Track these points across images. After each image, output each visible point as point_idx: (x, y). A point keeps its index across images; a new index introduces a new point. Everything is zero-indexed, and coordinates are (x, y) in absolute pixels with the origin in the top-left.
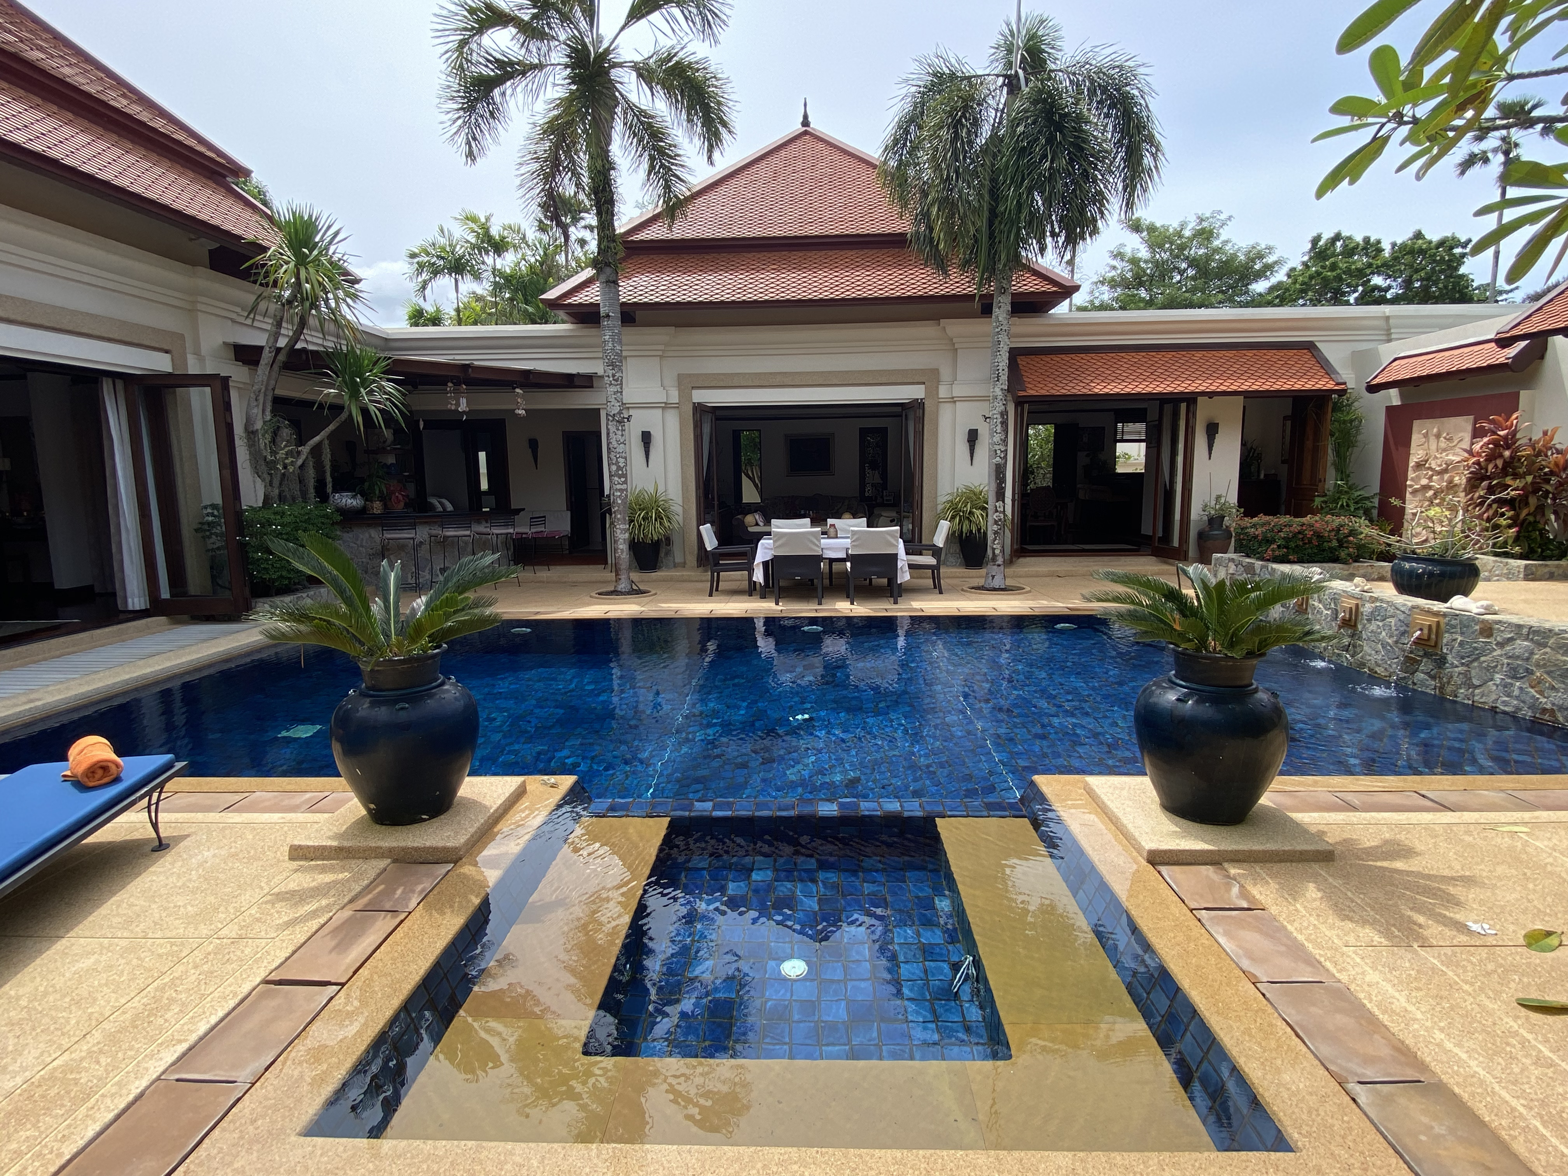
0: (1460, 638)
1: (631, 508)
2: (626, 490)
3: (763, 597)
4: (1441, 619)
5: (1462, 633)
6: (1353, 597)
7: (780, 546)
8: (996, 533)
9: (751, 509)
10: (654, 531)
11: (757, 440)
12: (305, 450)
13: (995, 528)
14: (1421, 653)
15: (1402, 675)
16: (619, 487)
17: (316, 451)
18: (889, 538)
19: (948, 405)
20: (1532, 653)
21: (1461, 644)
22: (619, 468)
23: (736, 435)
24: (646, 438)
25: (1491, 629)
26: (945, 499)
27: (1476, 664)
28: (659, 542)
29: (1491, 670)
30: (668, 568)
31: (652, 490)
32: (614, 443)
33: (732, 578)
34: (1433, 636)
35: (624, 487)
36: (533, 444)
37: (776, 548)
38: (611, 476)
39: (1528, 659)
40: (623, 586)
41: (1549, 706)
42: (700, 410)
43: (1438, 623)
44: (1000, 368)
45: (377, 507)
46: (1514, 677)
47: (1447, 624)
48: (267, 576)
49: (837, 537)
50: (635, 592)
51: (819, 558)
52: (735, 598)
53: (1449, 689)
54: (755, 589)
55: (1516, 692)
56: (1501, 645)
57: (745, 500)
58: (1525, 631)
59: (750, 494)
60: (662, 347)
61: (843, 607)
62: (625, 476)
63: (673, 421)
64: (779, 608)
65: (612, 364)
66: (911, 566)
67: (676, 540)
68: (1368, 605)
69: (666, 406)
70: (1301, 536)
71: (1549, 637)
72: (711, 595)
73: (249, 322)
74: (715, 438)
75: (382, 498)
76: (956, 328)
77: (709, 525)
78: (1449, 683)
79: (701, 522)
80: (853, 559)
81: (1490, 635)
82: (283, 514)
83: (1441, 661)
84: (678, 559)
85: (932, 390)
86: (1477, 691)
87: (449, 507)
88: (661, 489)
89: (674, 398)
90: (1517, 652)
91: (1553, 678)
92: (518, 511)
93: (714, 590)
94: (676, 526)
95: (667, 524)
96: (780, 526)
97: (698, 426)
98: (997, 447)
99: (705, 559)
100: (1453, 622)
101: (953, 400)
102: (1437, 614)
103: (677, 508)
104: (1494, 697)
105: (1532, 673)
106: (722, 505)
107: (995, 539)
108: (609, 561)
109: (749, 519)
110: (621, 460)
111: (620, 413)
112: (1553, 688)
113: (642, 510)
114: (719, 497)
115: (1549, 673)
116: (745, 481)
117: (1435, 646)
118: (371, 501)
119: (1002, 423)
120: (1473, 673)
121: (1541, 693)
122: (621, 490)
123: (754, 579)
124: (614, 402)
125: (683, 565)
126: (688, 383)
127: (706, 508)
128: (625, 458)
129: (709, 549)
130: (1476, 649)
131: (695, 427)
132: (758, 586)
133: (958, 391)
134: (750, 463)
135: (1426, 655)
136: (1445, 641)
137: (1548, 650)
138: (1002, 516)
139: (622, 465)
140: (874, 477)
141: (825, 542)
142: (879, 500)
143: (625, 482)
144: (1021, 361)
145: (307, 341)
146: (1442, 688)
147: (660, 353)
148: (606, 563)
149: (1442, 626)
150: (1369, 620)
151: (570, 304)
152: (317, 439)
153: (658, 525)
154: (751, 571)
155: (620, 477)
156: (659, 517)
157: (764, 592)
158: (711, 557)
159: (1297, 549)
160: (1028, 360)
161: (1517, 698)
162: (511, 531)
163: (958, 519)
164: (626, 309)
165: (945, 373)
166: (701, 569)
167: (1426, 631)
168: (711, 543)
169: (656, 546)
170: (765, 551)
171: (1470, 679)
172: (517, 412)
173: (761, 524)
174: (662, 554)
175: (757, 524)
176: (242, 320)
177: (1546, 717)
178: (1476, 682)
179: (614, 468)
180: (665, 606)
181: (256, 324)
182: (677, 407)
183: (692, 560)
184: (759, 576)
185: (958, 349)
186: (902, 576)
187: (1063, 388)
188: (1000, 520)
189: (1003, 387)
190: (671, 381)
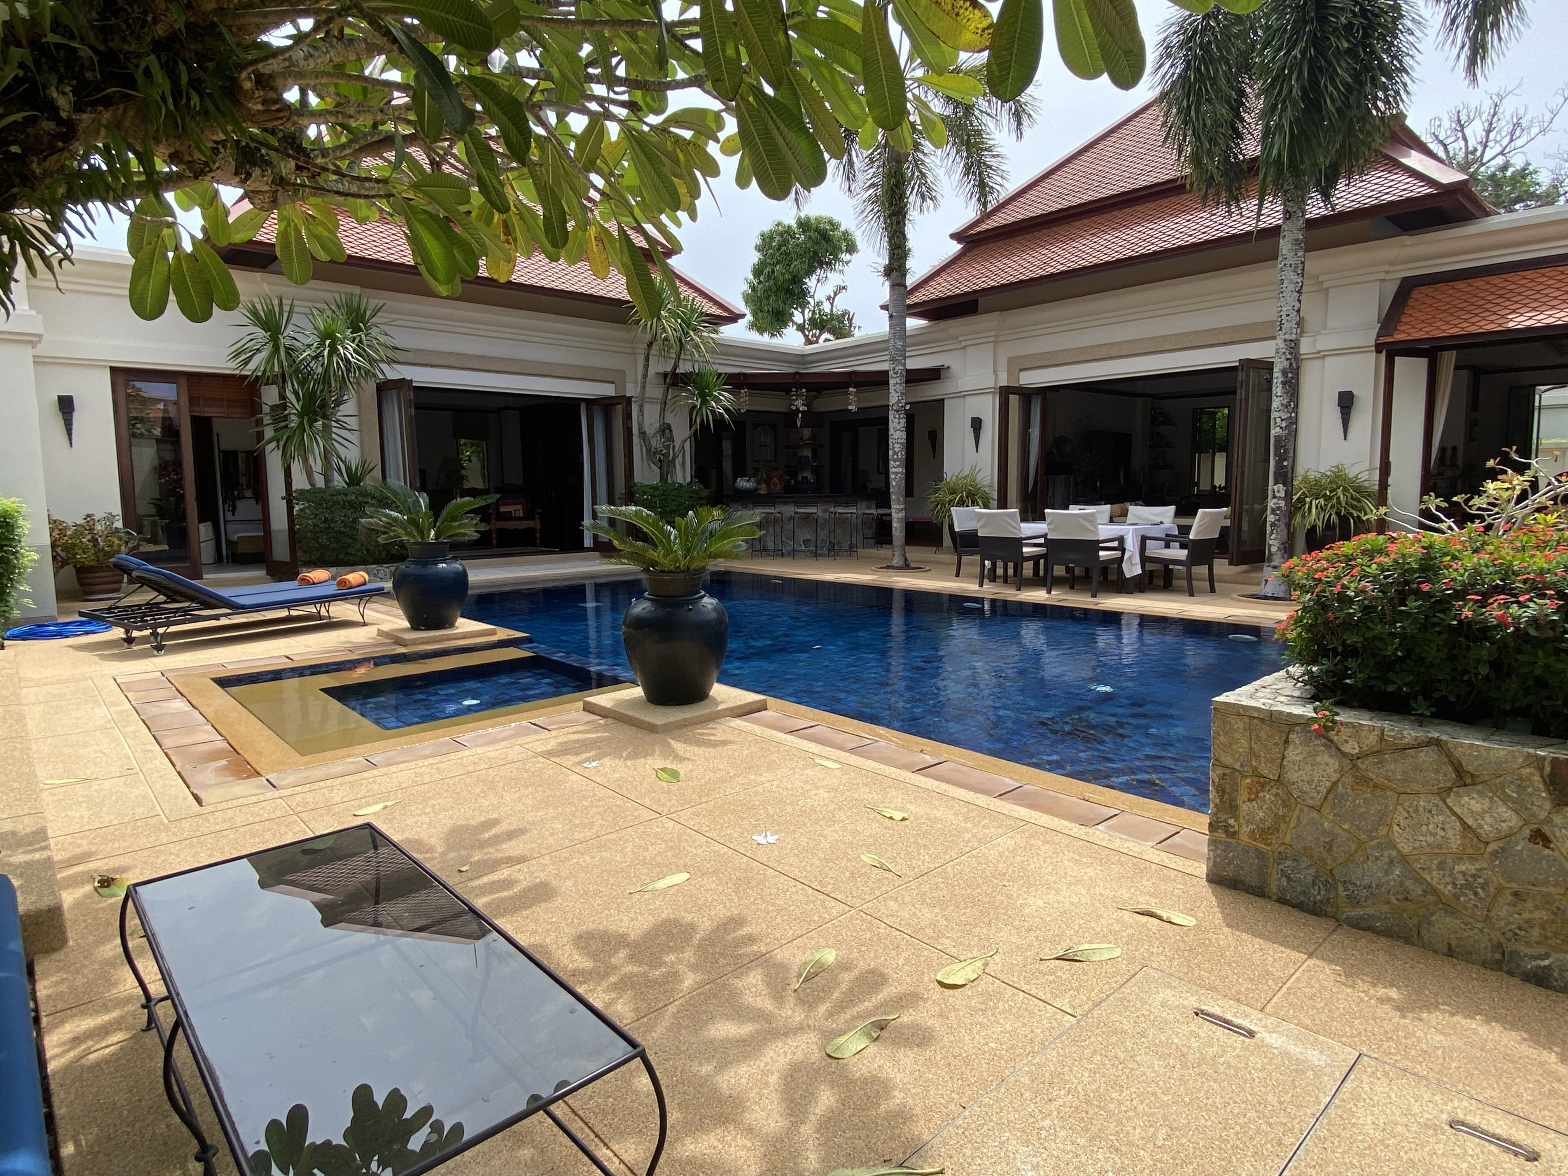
8: (1272, 525)
16: (894, 470)
19: (1317, 363)
22: (895, 453)
24: (977, 424)
32: (892, 431)
45: (763, 489)
60: (993, 333)
69: (995, 391)
75: (765, 482)
89: (1003, 381)
101: (1321, 356)
107: (1272, 533)
110: (897, 446)
111: (898, 402)
118: (760, 484)
119: (1284, 383)
122: (895, 473)
126: (1020, 365)
128: (903, 444)
133: (1324, 343)
138: (1282, 503)
139: (897, 450)
144: (1412, 293)
147: (992, 339)
155: (895, 461)
165: (1314, 321)
172: (849, 408)
185: (1327, 289)
186: (1131, 571)
187: (1456, 326)
188: (1279, 508)
189: (1288, 337)
190: (1003, 365)
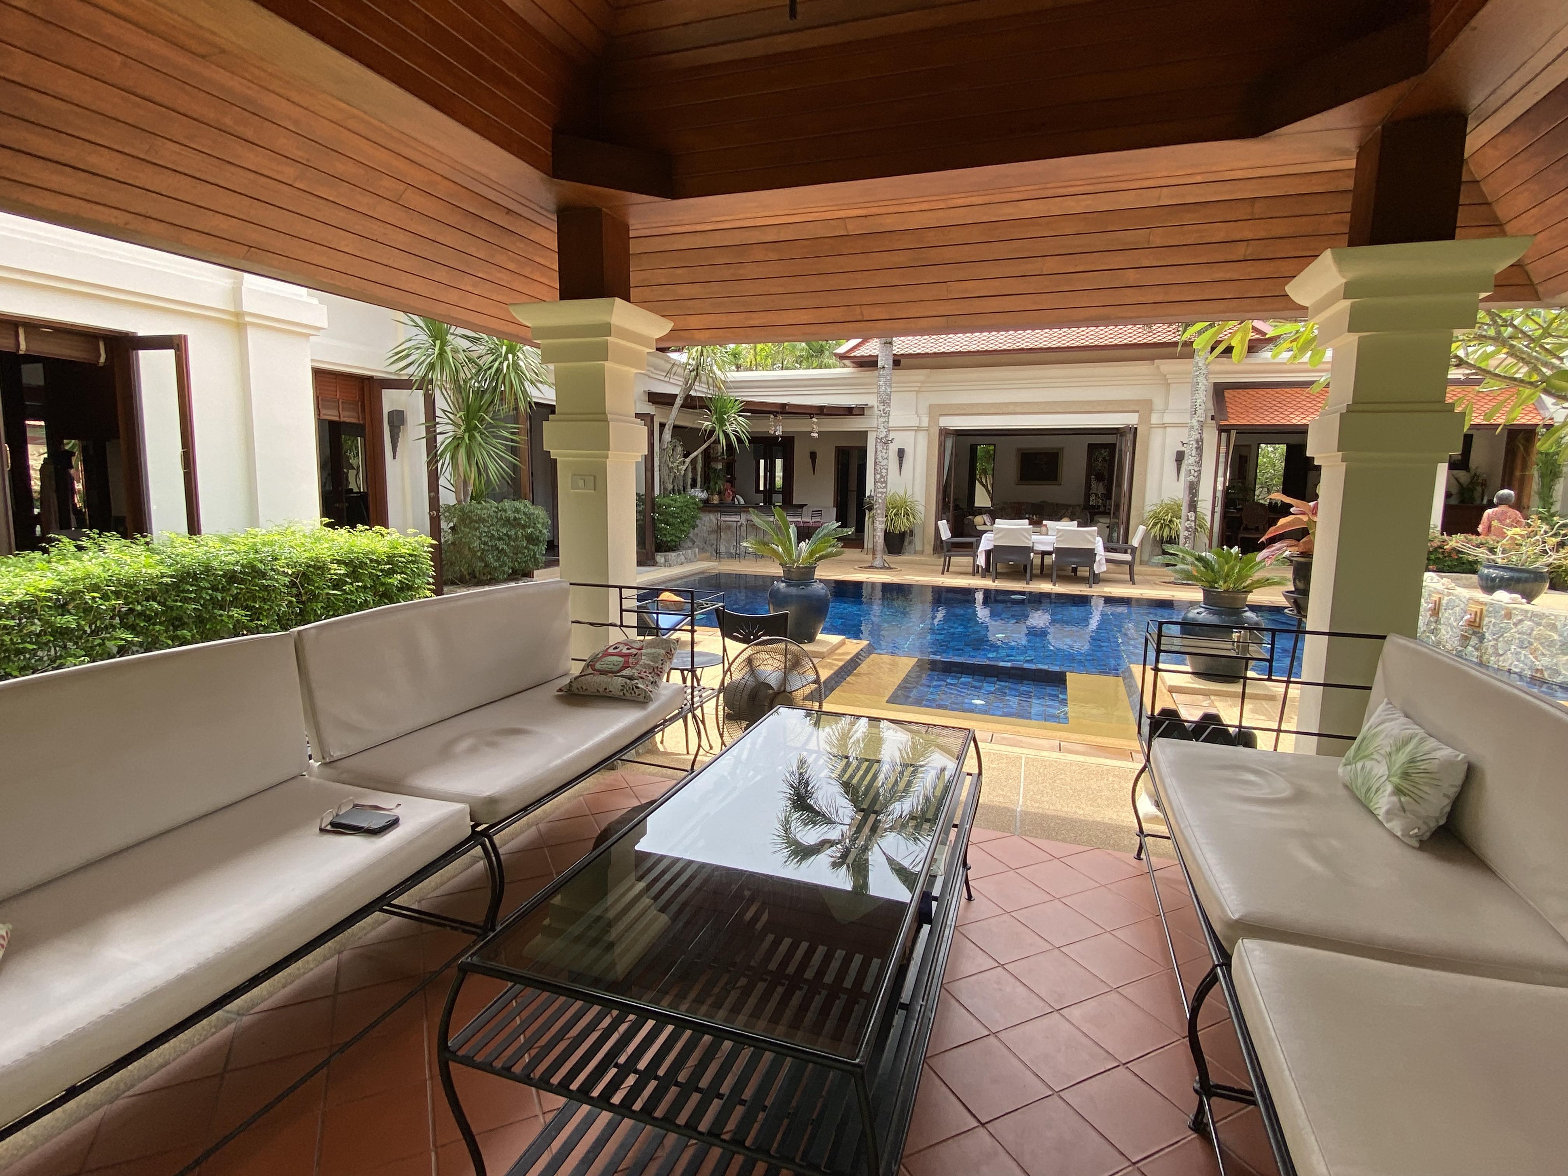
0: (1493, 621)
1: (887, 507)
2: (886, 493)
3: (984, 577)
4: (1483, 607)
5: (1495, 617)
6: (1439, 593)
7: (999, 538)
8: (1186, 538)
9: (981, 511)
10: (902, 525)
11: (992, 452)
12: (688, 460)
13: (1186, 533)
14: (1471, 632)
15: (1460, 648)
16: (880, 490)
17: (694, 462)
18: (1089, 537)
19: (1160, 430)
20: (1532, 630)
21: (1494, 625)
22: (882, 477)
23: (973, 449)
24: (901, 453)
25: (1511, 613)
26: (1150, 509)
27: (1501, 639)
28: (905, 532)
29: (1509, 643)
30: (910, 553)
31: (902, 494)
32: (880, 459)
33: (961, 561)
34: (1478, 620)
35: (884, 490)
36: (813, 455)
37: (995, 539)
38: (875, 482)
39: (1530, 634)
40: (878, 563)
41: (1540, 668)
42: (945, 433)
43: (1482, 610)
44: (1198, 404)
45: (716, 499)
46: (1521, 648)
47: (1487, 611)
48: (664, 539)
49: (1047, 534)
50: (886, 568)
51: (1030, 549)
52: (961, 576)
53: (1485, 658)
54: (978, 572)
55: (1523, 658)
56: (1516, 625)
57: (976, 505)
58: (1529, 615)
59: (982, 499)
60: (919, 384)
61: (1046, 587)
62: (886, 482)
63: (922, 439)
64: (995, 584)
65: (883, 402)
66: (1108, 561)
67: (917, 532)
68: (1446, 598)
69: (918, 429)
70: (1441, 550)
71: (1542, 619)
72: (943, 573)
73: (667, 379)
74: (955, 454)
75: (719, 493)
76: (1167, 366)
77: (945, 521)
78: (1485, 653)
79: (938, 518)
80: (1058, 551)
81: (1510, 618)
82: (676, 501)
83: (1482, 638)
84: (919, 547)
85: (1145, 418)
86: (1501, 658)
87: (742, 502)
88: (909, 493)
89: (925, 422)
90: (1524, 630)
91: (1543, 647)
92: (802, 506)
93: (946, 569)
94: (919, 521)
95: (912, 519)
96: (1000, 523)
97: (942, 446)
98: (1191, 468)
99: (940, 547)
100: (1491, 609)
101: (1164, 426)
102: (1481, 603)
103: (920, 508)
104: (1510, 662)
105: (1531, 644)
106: (956, 507)
107: (1186, 543)
108: (866, 546)
109: (978, 519)
110: (884, 471)
111: (886, 436)
112: (1543, 655)
113: (894, 508)
114: (954, 500)
115: (1541, 644)
116: (978, 487)
117: (1479, 627)
118: (712, 495)
119: (1197, 448)
120: (1500, 645)
121: (1536, 658)
122: (881, 493)
123: (978, 563)
124: (882, 429)
125: (922, 553)
126: (936, 411)
127: (943, 508)
128: (887, 470)
129: (944, 539)
130: (1502, 628)
131: (940, 445)
132: (980, 569)
133: (1168, 419)
134: (984, 472)
135: (1474, 633)
136: (1485, 623)
137: (1541, 628)
138: (1193, 524)
139: (884, 474)
140: (1098, 488)
141: (1035, 537)
142: (1102, 509)
143: (885, 487)
144: (1228, 394)
145: (696, 391)
146: (1481, 657)
147: (917, 389)
148: (863, 548)
149: (1484, 611)
150: (1445, 609)
151: (855, 357)
152: (695, 453)
153: (905, 520)
154: (975, 557)
155: (882, 483)
156: (907, 514)
157: (986, 572)
158: (945, 545)
159: (1437, 561)
160: (1235, 394)
161: (1523, 662)
162: (799, 520)
163: (1159, 525)
164: (897, 358)
165: (1158, 403)
166: (936, 555)
167: (1473, 616)
168: (946, 534)
169: (902, 535)
170: (986, 543)
171: (1497, 649)
172: (812, 434)
173: (988, 524)
174: (906, 543)
175: (985, 524)
176: (662, 378)
177: (1538, 675)
178: (1501, 652)
179: (878, 476)
180: (908, 577)
181: (671, 381)
182: (927, 429)
183: (929, 549)
184: (981, 561)
185: (1169, 384)
186: (1099, 568)
187: (1263, 418)
188: (1191, 527)
189: (1200, 419)
190: (924, 410)
